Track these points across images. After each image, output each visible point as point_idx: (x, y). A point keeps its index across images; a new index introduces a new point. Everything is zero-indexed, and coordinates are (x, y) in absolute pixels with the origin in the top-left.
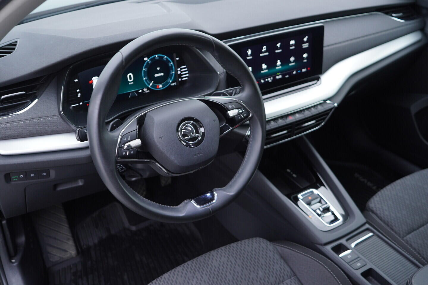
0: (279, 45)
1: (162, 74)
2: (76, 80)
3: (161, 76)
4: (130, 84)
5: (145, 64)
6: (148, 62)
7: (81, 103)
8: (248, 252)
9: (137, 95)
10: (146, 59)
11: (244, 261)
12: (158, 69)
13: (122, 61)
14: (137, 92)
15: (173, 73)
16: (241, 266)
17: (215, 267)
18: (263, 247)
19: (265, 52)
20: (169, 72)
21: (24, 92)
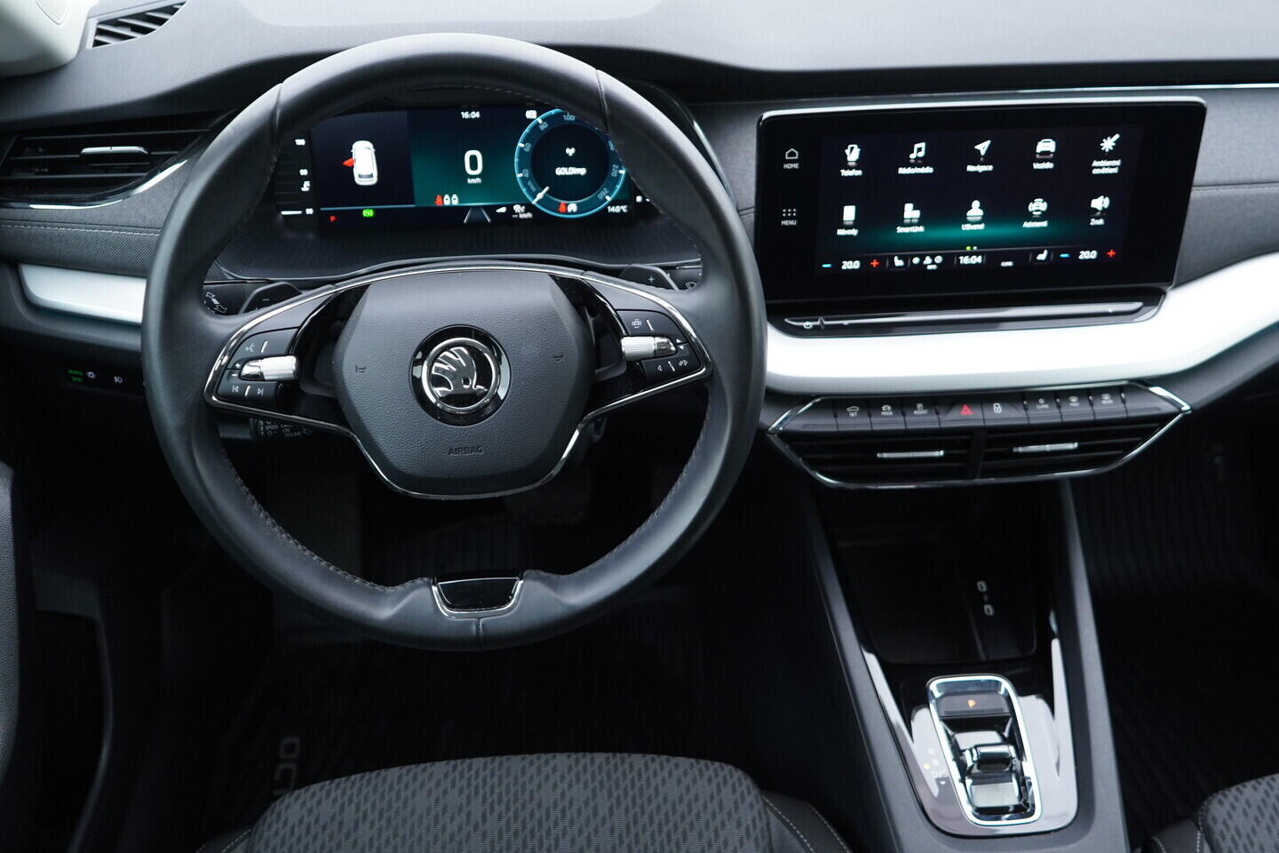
0: (983, 147)
1: (582, 171)
2: (300, 142)
3: (578, 176)
4: (470, 181)
5: (527, 130)
6: (538, 124)
7: (309, 211)
8: (665, 799)
9: (489, 220)
10: (531, 114)
11: (635, 822)
12: (570, 152)
13: (273, 113)
14: (491, 210)
15: (619, 175)
16: (617, 833)
17: (539, 805)
18: (721, 803)
19: (919, 163)
20: (607, 170)
21: (141, 149)
